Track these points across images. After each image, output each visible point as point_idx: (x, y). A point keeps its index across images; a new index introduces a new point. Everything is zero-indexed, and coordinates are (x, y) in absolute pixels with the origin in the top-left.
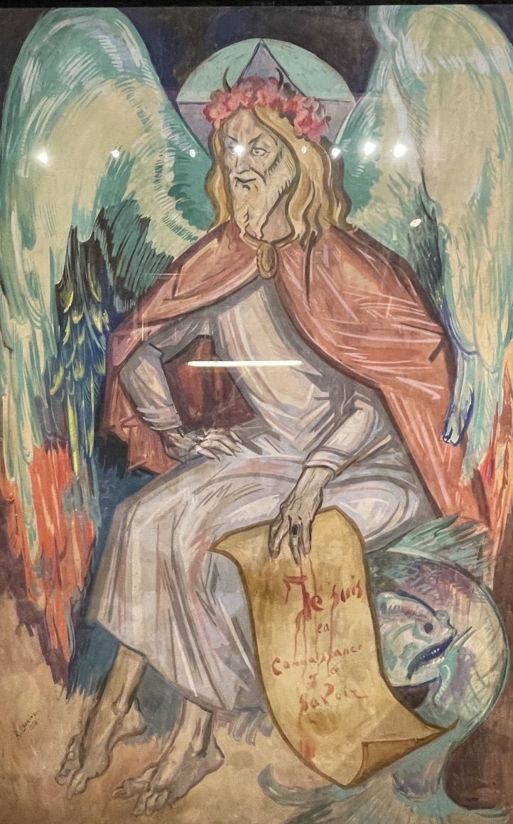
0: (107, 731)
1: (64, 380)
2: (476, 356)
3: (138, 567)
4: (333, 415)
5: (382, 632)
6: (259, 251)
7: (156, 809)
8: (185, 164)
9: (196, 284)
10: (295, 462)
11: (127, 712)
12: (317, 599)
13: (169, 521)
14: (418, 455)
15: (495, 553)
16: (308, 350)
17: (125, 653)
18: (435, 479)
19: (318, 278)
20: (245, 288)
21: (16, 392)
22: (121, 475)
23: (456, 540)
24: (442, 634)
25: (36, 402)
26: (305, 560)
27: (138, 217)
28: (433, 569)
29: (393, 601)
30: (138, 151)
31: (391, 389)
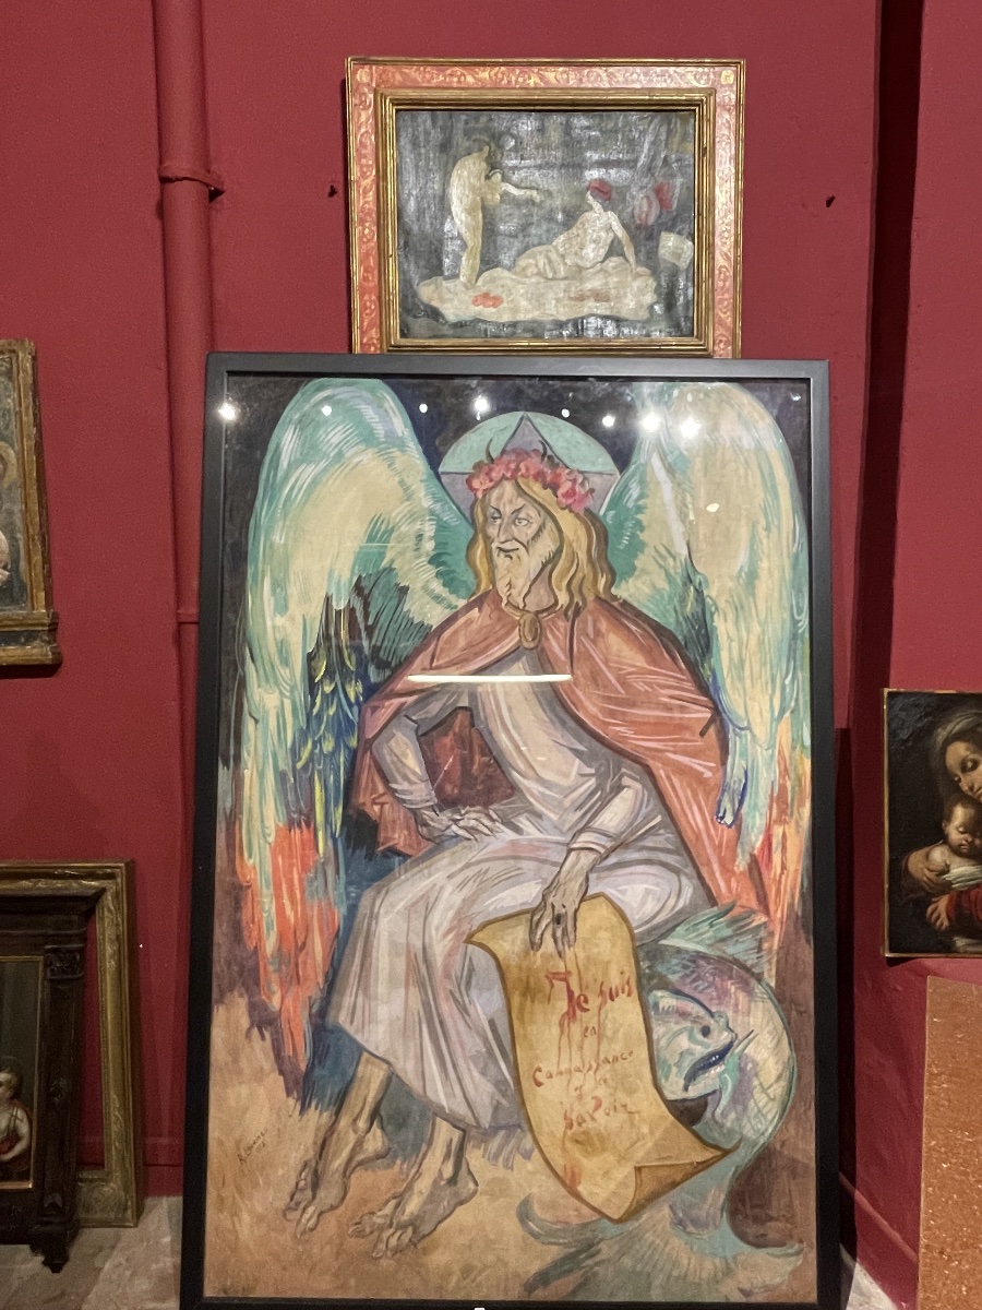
0: (345, 1154)
1: (312, 754)
2: (748, 732)
3: (385, 961)
4: (599, 794)
5: (655, 1037)
6: (522, 621)
7: (397, 1250)
8: (446, 533)
9: (454, 654)
10: (558, 843)
11: (369, 1130)
12: (582, 998)
13: (421, 907)
14: (689, 836)
15: (775, 947)
16: (571, 723)
17: (368, 1061)
18: (709, 864)
19: (582, 649)
20: (507, 659)
21: (260, 768)
22: (370, 856)
23: (734, 931)
24: (720, 1039)
25: (281, 777)
26: (569, 953)
27: (397, 585)
28: (709, 964)
29: (666, 1000)
30: (398, 520)
31: (660, 765)
